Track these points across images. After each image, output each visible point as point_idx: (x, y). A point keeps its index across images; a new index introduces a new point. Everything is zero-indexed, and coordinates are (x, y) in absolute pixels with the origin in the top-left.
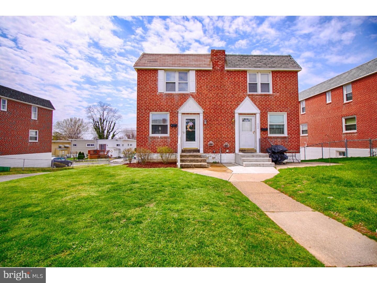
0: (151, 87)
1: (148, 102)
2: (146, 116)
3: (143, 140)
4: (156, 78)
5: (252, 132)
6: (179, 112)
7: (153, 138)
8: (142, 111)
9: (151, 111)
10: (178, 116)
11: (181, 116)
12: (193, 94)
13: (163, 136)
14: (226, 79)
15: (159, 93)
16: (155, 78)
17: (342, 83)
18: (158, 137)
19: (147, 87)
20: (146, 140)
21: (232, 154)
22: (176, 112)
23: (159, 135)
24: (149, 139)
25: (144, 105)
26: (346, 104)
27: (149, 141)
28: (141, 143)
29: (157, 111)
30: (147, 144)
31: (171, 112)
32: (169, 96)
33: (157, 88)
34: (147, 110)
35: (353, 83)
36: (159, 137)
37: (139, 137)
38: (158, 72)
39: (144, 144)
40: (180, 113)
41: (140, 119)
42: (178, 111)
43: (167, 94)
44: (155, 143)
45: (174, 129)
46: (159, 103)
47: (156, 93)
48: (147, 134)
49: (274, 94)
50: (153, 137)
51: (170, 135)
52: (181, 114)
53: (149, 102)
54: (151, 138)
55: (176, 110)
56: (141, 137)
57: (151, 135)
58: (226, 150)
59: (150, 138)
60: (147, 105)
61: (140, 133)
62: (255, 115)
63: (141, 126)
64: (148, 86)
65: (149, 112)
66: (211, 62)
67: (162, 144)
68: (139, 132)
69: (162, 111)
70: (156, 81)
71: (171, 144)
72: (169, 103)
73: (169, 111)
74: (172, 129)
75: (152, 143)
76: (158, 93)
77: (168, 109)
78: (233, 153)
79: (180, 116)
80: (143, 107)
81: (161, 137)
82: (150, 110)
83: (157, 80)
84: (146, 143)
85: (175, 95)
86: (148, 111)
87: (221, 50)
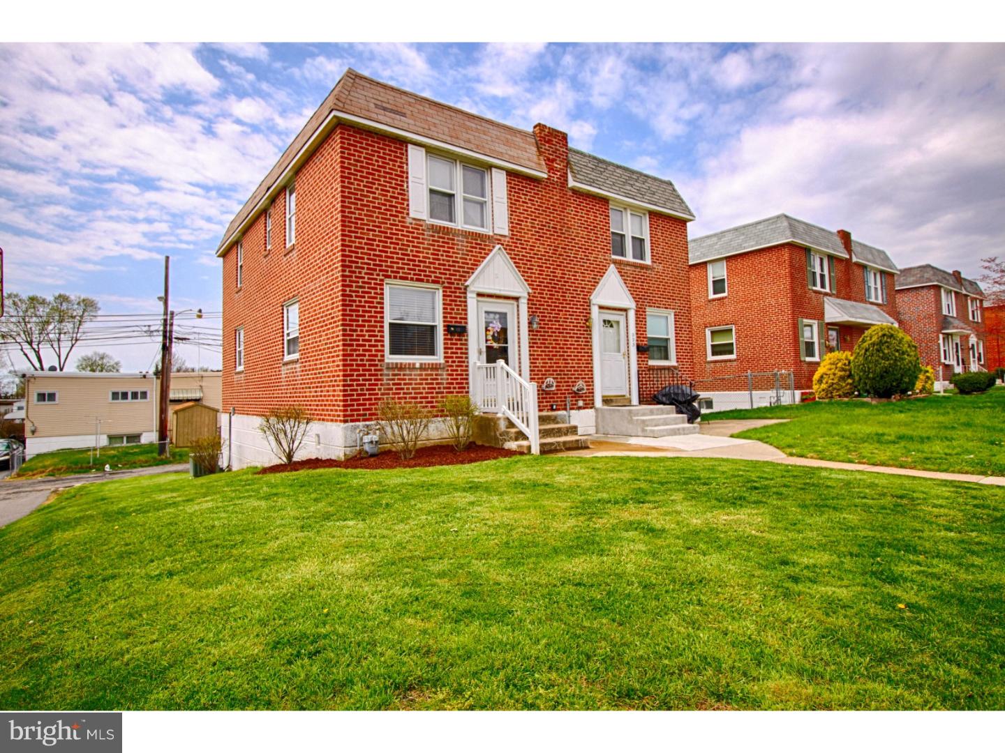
0: (386, 196)
1: (378, 246)
2: (373, 291)
3: (365, 375)
4: (402, 167)
5: (622, 353)
6: (471, 288)
7: (397, 367)
8: (360, 273)
9: (389, 277)
10: (466, 302)
11: (475, 301)
12: (502, 239)
13: (427, 362)
14: (571, 210)
15: (411, 221)
16: (399, 167)
17: (705, 255)
18: (414, 364)
19: (375, 193)
20: (377, 375)
21: (590, 410)
22: (460, 289)
23: (417, 360)
24: (385, 372)
25: (366, 254)
26: (714, 300)
27: (385, 378)
28: (357, 385)
29: (406, 279)
30: (380, 389)
31: (446, 285)
32: (441, 235)
33: (406, 203)
34: (375, 270)
35: (728, 259)
36: (418, 366)
37: (352, 365)
38: (407, 151)
39: (368, 390)
40: (472, 292)
41: (355, 301)
42: (467, 284)
43: (437, 226)
44: (405, 384)
45: (456, 340)
46: (412, 251)
47: (403, 217)
48: (376, 356)
49: (655, 265)
50: (397, 364)
51: (445, 357)
52: (475, 295)
53: (383, 247)
54: (393, 369)
55: (460, 280)
56: (357, 365)
57: (391, 359)
58: (577, 401)
59: (388, 368)
60: (374, 255)
61: (356, 350)
62: (624, 313)
63: (357, 326)
64: (377, 189)
65: (382, 280)
66: (542, 158)
67: (424, 388)
68: (352, 345)
69: (422, 280)
70: (402, 177)
71: (450, 388)
72: (442, 255)
73: (443, 283)
74: (451, 339)
75: (394, 384)
76: (408, 220)
77: (438, 275)
78: (591, 408)
79: (472, 300)
80: (363, 258)
81: (421, 364)
82: (387, 271)
83: (405, 175)
84: (377, 385)
85: (458, 236)
86: (378, 275)
87: (558, 132)
